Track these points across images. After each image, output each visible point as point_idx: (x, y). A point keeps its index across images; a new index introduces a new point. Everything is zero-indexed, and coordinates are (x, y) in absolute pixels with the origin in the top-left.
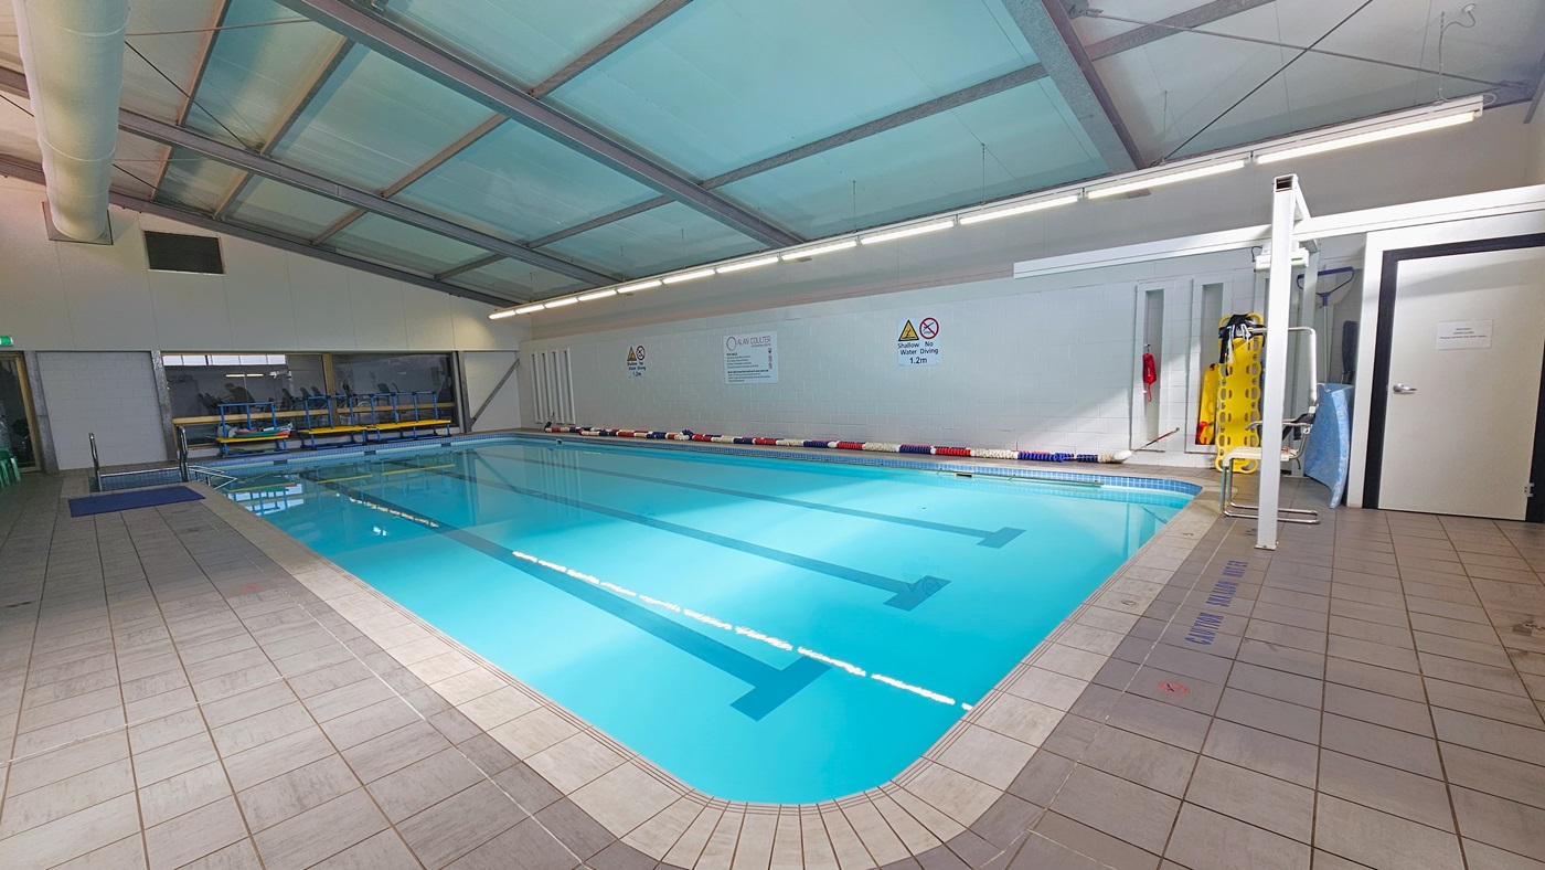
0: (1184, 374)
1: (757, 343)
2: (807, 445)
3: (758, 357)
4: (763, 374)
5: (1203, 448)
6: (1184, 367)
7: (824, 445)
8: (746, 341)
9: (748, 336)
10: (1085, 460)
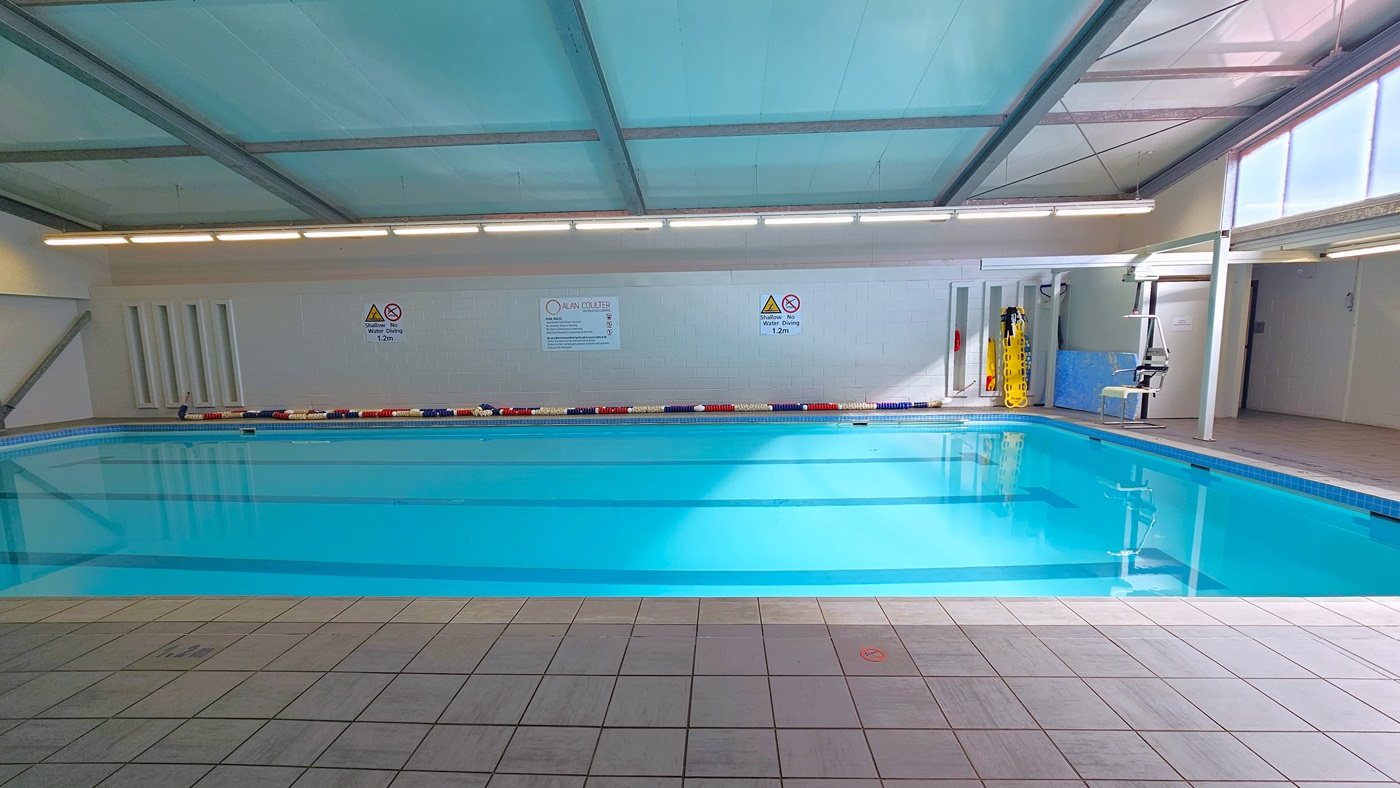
0: (978, 345)
1: (591, 308)
2: (667, 410)
3: (593, 323)
4: (597, 340)
5: (991, 393)
6: (978, 340)
7: (690, 409)
8: (574, 305)
9: (579, 301)
10: (920, 407)
